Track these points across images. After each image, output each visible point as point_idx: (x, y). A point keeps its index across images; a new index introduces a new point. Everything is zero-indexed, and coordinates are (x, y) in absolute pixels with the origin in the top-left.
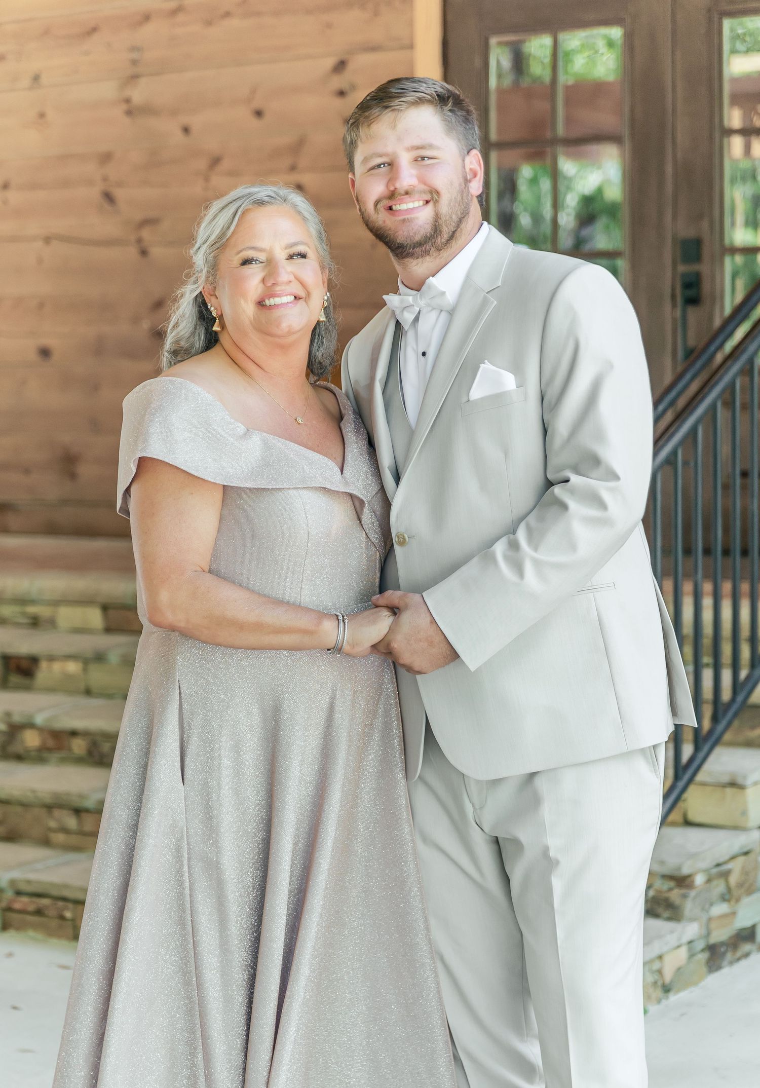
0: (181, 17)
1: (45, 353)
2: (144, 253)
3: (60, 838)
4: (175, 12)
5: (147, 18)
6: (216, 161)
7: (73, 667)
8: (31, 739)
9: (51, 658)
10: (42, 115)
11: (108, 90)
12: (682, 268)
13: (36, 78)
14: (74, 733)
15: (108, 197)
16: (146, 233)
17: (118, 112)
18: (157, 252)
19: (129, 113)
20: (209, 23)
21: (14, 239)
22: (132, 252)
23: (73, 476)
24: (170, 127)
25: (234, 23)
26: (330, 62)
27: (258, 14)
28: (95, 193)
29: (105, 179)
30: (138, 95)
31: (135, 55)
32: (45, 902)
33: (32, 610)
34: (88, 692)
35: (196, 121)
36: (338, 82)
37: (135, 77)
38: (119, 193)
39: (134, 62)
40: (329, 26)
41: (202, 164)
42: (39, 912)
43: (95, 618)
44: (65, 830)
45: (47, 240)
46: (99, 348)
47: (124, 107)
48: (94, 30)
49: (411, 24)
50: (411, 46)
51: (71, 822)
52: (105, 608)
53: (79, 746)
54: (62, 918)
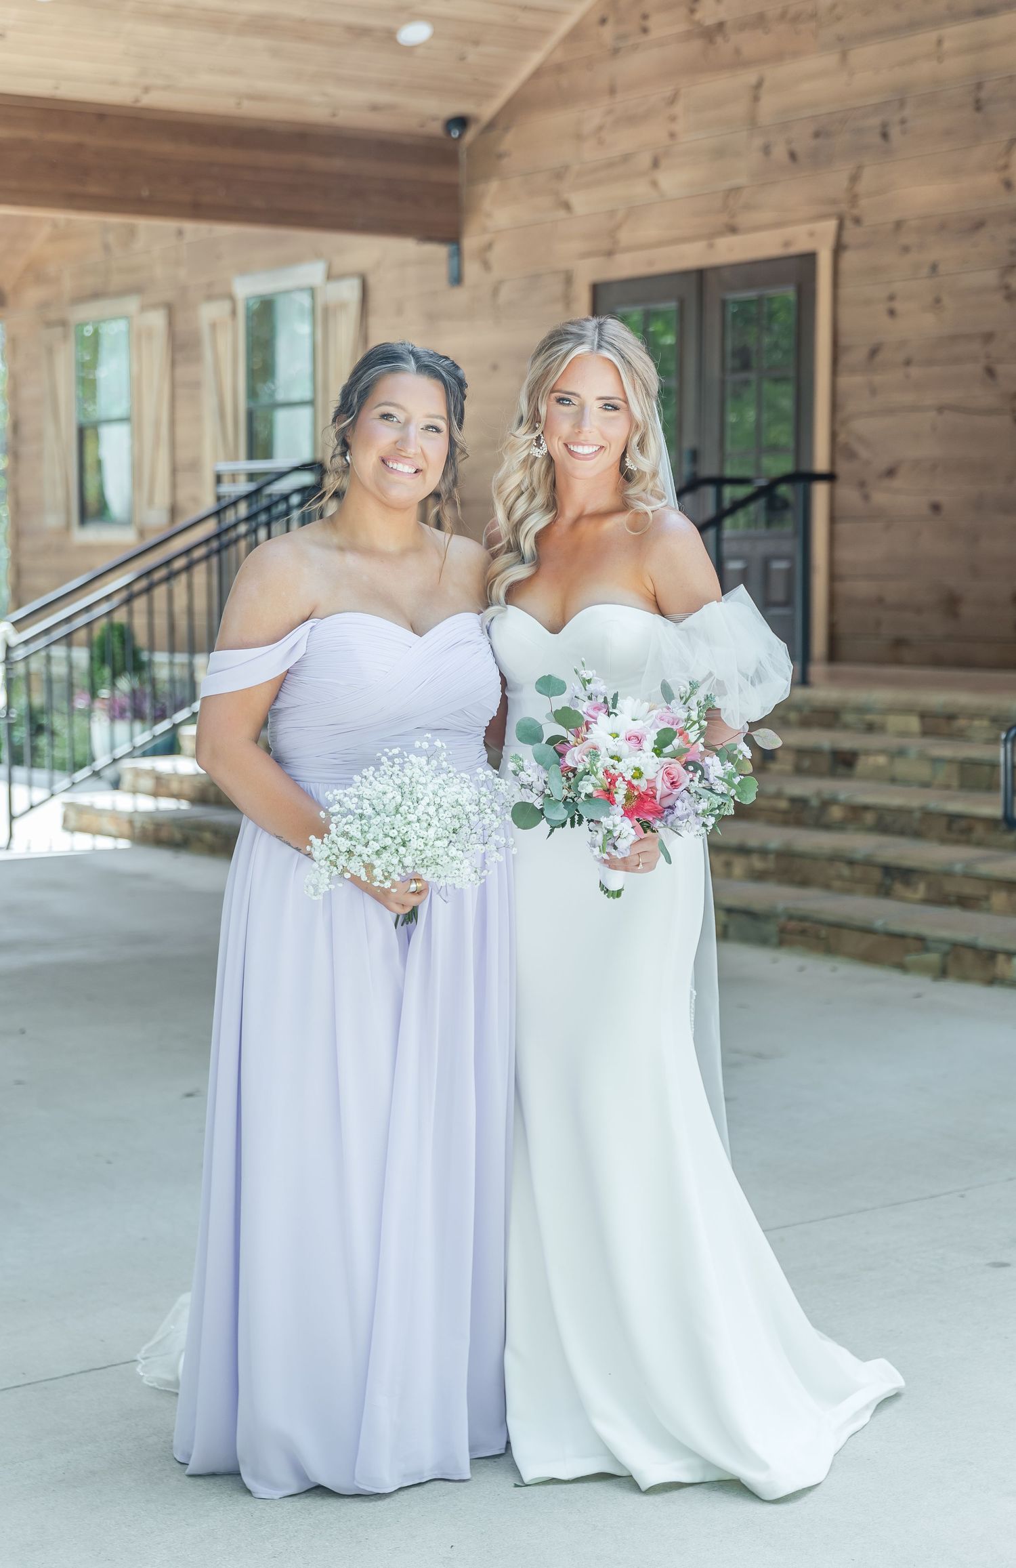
1: (936, 508)
3: (837, 884)
7: (882, 760)
8: (836, 813)
9: (868, 753)
10: (938, 301)
11: (990, 277)
13: (934, 268)
14: (866, 808)
15: (990, 372)
17: (999, 297)
21: (914, 408)
23: (956, 615)
28: (979, 368)
29: (988, 357)
31: (1013, 247)
32: (807, 925)
33: (869, 717)
34: (893, 780)
38: (1000, 369)
39: (1012, 253)
42: (803, 932)
43: (914, 723)
44: (840, 877)
45: (941, 409)
46: (980, 504)
47: (1004, 293)
48: (979, 225)
51: (846, 871)
52: (923, 716)
53: (869, 818)
54: (818, 937)
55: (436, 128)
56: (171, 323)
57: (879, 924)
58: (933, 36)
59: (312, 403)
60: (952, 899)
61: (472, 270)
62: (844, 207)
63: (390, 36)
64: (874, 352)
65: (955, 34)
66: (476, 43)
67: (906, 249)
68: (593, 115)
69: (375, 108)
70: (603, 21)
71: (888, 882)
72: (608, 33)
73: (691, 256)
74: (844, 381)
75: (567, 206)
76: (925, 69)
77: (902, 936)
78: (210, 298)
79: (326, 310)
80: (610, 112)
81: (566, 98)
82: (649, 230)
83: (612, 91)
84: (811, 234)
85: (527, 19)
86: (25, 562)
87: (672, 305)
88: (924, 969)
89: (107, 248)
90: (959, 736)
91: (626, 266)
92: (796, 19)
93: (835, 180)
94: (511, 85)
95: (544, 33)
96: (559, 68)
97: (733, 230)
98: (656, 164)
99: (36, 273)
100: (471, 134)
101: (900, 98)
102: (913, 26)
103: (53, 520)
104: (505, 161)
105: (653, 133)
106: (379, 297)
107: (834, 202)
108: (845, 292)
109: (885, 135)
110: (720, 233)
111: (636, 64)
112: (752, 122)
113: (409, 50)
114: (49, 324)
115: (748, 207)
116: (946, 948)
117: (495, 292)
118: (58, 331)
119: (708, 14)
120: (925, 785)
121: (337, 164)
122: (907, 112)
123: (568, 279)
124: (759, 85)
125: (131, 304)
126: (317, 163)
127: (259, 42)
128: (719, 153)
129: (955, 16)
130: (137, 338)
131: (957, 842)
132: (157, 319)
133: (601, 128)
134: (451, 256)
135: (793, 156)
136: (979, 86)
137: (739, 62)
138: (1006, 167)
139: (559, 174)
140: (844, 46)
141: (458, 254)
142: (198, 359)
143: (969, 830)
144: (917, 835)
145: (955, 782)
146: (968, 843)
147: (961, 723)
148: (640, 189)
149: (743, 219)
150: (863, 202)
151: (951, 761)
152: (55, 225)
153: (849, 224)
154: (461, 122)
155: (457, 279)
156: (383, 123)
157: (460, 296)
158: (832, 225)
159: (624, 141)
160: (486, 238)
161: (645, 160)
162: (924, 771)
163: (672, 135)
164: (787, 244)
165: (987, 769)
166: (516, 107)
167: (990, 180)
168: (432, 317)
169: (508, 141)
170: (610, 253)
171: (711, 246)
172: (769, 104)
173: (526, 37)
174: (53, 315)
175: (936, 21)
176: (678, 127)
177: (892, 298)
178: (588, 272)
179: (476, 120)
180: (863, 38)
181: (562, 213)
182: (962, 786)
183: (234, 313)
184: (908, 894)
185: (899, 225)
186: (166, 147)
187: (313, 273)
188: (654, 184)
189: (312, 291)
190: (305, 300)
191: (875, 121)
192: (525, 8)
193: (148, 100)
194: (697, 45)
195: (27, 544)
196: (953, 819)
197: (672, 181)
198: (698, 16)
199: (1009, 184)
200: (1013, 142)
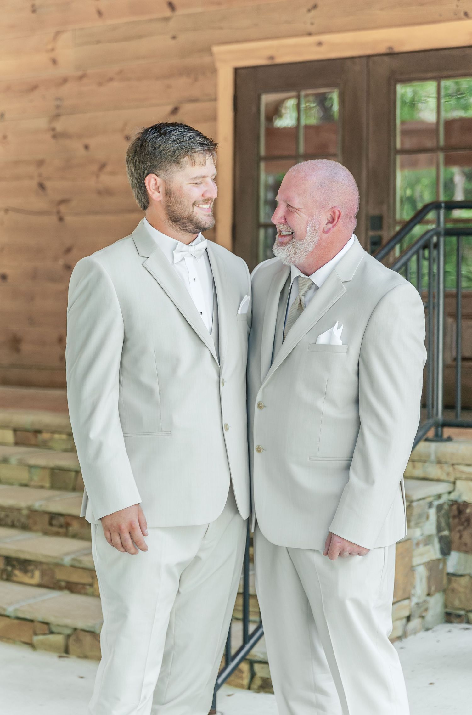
0: (85, 81)
1: (3, 277)
2: (61, 219)
4: (81, 78)
5: (65, 80)
6: (103, 166)
10: (5, 137)
11: (42, 123)
12: (371, 233)
15: (42, 186)
16: (63, 208)
17: (48, 136)
18: (69, 219)
19: (55, 137)
20: (100, 84)
22: (54, 219)
23: (18, 350)
24: (77, 146)
25: (115, 84)
26: (169, 108)
27: (129, 79)
28: (34, 184)
29: (40, 175)
30: (59, 126)
31: (58, 103)
35: (92, 142)
37: (58, 116)
38: (48, 184)
39: (58, 107)
40: (169, 87)
41: (95, 168)
43: (9, 436)
45: (7, 211)
46: (34, 275)
47: (51, 133)
48: (34, 88)
49: (216, 86)
50: (215, 99)
52: (15, 430)
57: (10, 610)
60: (63, 584)
71: (9, 568)
77: (32, 621)
88: (50, 648)
90: (45, 445)
116: (68, 631)
120: (26, 485)
131: (57, 534)
138: (53, 50)
143: (67, 525)
144: (25, 527)
145: (48, 485)
146: (66, 535)
147: (45, 436)
151: (44, 468)
162: (24, 475)
165: (73, 474)
167: (41, 58)
182: (52, 487)
184: (26, 579)
196: (53, 516)
199: (54, 62)
200: (58, 33)
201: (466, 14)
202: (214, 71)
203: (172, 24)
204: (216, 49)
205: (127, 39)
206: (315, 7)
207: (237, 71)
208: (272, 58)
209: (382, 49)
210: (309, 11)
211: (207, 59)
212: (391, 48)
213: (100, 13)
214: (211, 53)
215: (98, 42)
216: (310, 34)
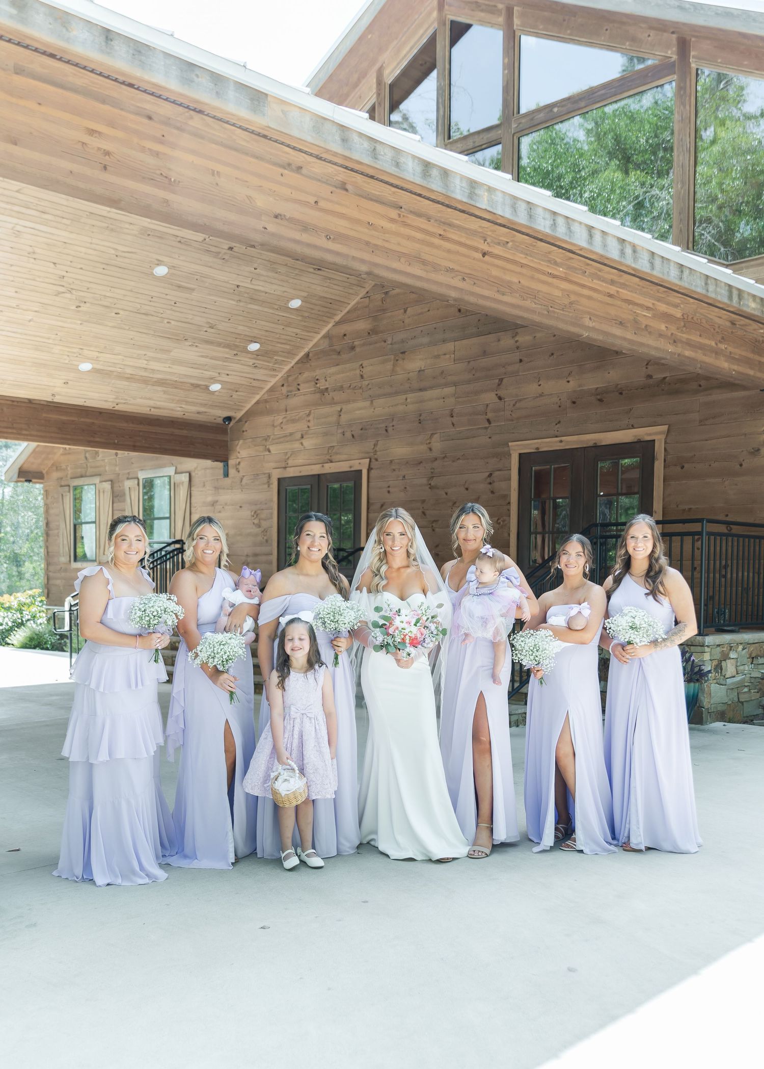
0: (446, 459)
2: (433, 530)
4: (444, 458)
5: (436, 459)
10: (405, 488)
11: (424, 481)
13: (404, 477)
15: (424, 513)
16: (434, 525)
17: (427, 488)
18: (437, 530)
19: (430, 488)
20: (454, 461)
22: (430, 529)
24: (442, 493)
25: (461, 461)
26: (488, 474)
27: (468, 459)
28: (420, 512)
29: (423, 508)
30: (432, 483)
31: (432, 471)
35: (449, 491)
36: (489, 480)
37: (432, 477)
38: (427, 512)
39: (432, 472)
40: (487, 463)
41: (450, 504)
48: (421, 462)
49: (510, 463)
50: (510, 470)
55: (220, 421)
56: (112, 488)
58: (404, 397)
59: (169, 518)
61: (232, 471)
62: (372, 454)
63: (207, 387)
64: (382, 506)
65: (411, 397)
66: (237, 391)
67: (394, 470)
68: (279, 419)
69: (198, 413)
70: (283, 385)
72: (284, 390)
73: (316, 470)
74: (371, 515)
75: (269, 451)
76: (401, 408)
78: (128, 479)
79: (175, 484)
80: (285, 417)
81: (269, 412)
82: (300, 461)
83: (286, 411)
84: (360, 463)
85: (255, 384)
86: (51, 574)
87: (309, 487)
89: (86, 458)
91: (291, 473)
92: (354, 388)
93: (369, 445)
94: (248, 406)
95: (262, 388)
96: (266, 401)
97: (331, 462)
98: (302, 437)
99: (57, 467)
100: (232, 424)
101: (392, 417)
102: (397, 393)
103: (63, 559)
104: (245, 433)
105: (302, 426)
106: (195, 480)
107: (368, 453)
108: (371, 484)
109: (386, 430)
110: (328, 463)
111: (294, 401)
112: (338, 424)
113: (213, 393)
114: (61, 486)
115: (337, 453)
117: (242, 480)
118: (66, 489)
119: (322, 385)
121: (185, 432)
122: (394, 423)
123: (269, 477)
124: (341, 410)
125: (97, 480)
126: (177, 432)
127: (160, 389)
128: (326, 434)
129: (412, 390)
130: (98, 493)
132: (107, 486)
133: (282, 423)
134: (225, 466)
135: (353, 436)
136: (420, 415)
137: (333, 403)
138: (429, 443)
139: (266, 439)
140: (372, 399)
141: (226, 466)
142: (124, 501)
148: (297, 445)
149: (334, 458)
150: (378, 453)
152: (65, 448)
153: (373, 460)
154: (229, 419)
155: (226, 475)
156: (201, 418)
157: (227, 481)
158: (368, 460)
159: (290, 428)
160: (238, 460)
161: (298, 435)
163: (308, 427)
164: (351, 467)
166: (249, 414)
167: (424, 447)
168: (217, 488)
169: (246, 426)
170: (285, 468)
171: (323, 466)
172: (344, 418)
173: (253, 390)
174: (63, 484)
175: (405, 392)
176: (310, 424)
177: (389, 487)
178: (276, 474)
179: (235, 418)
180: (379, 396)
181: (267, 453)
183: (138, 484)
185: (391, 461)
186: (124, 425)
187: (170, 471)
188: (302, 444)
189: (170, 476)
190: (167, 479)
191: (383, 425)
192: (254, 379)
193: (117, 408)
194: (318, 395)
195: (51, 568)
197: (307, 443)
198: (318, 385)
199: (430, 449)
200: (432, 434)
201: (632, 426)
202: (510, 455)
203: (489, 430)
204: (510, 444)
205: (467, 438)
206: (559, 422)
207: (520, 454)
208: (537, 448)
209: (591, 444)
210: (556, 424)
211: (506, 449)
212: (595, 443)
213: (453, 425)
214: (508, 446)
215: (453, 440)
216: (557, 437)
